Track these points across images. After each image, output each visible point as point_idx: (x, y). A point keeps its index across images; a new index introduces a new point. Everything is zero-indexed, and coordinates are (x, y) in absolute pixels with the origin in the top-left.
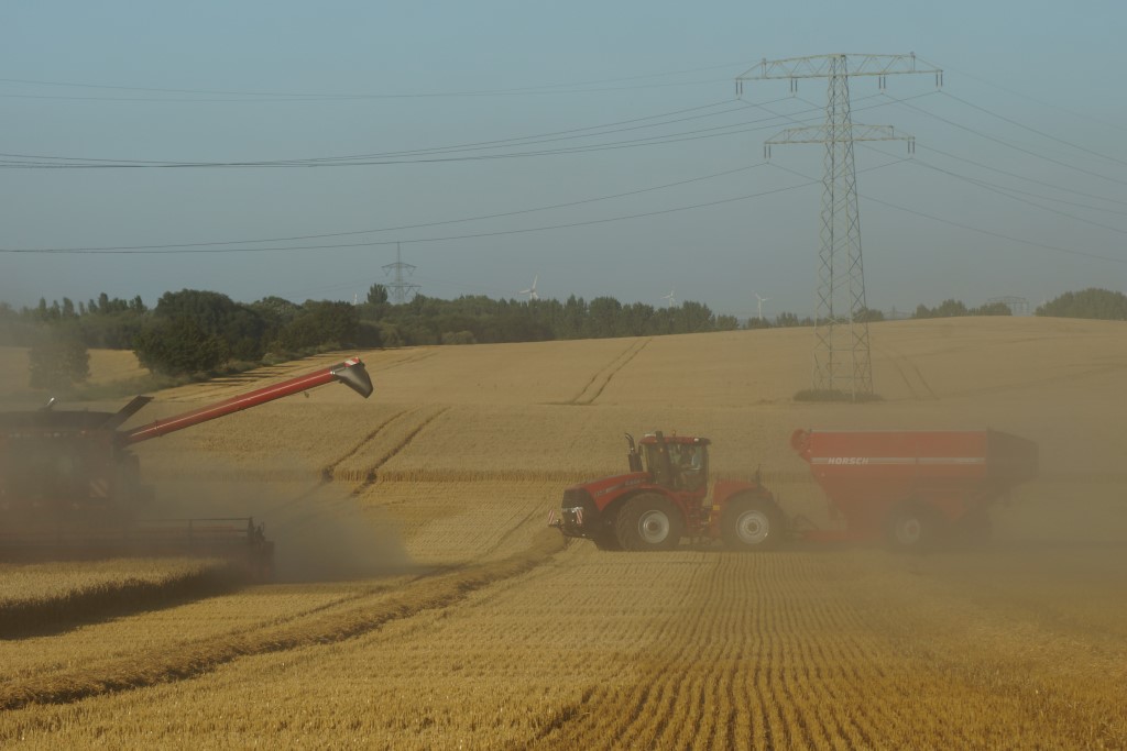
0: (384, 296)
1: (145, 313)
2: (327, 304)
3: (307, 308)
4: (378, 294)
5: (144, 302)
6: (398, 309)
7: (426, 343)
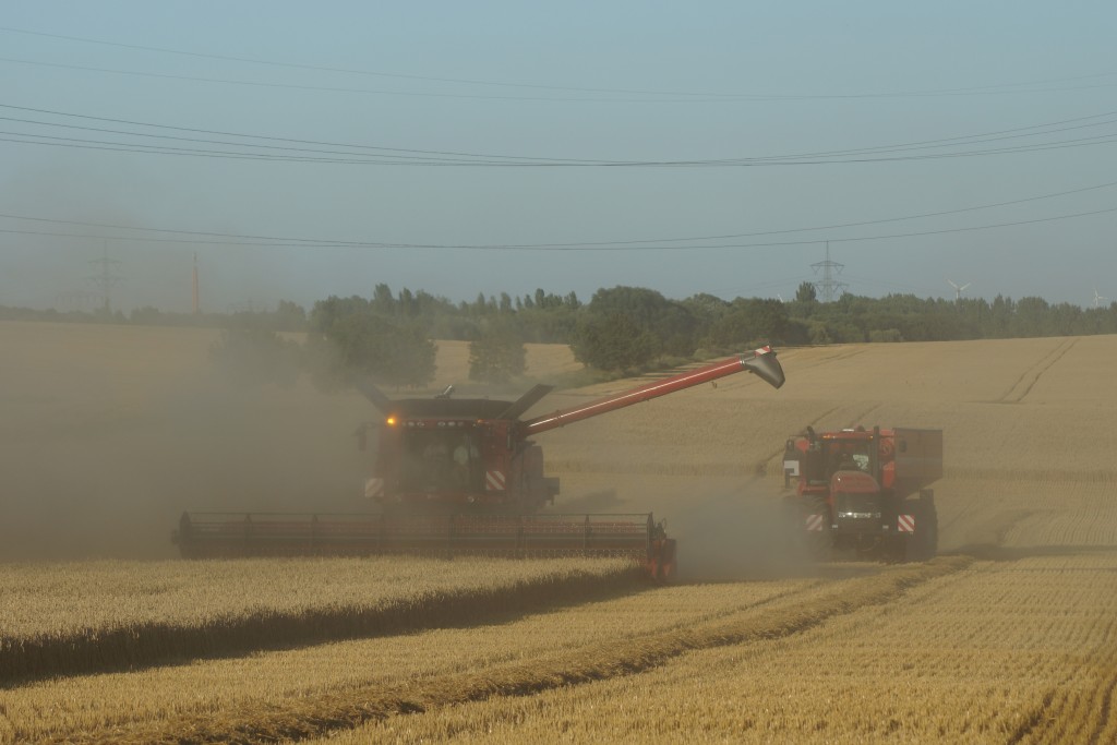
0: (812, 294)
1: (579, 309)
2: (757, 302)
3: (737, 306)
4: (807, 292)
5: (578, 299)
6: (826, 307)
7: (853, 340)
